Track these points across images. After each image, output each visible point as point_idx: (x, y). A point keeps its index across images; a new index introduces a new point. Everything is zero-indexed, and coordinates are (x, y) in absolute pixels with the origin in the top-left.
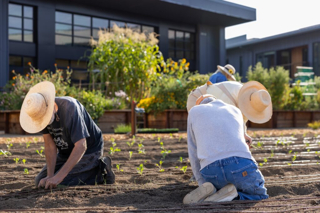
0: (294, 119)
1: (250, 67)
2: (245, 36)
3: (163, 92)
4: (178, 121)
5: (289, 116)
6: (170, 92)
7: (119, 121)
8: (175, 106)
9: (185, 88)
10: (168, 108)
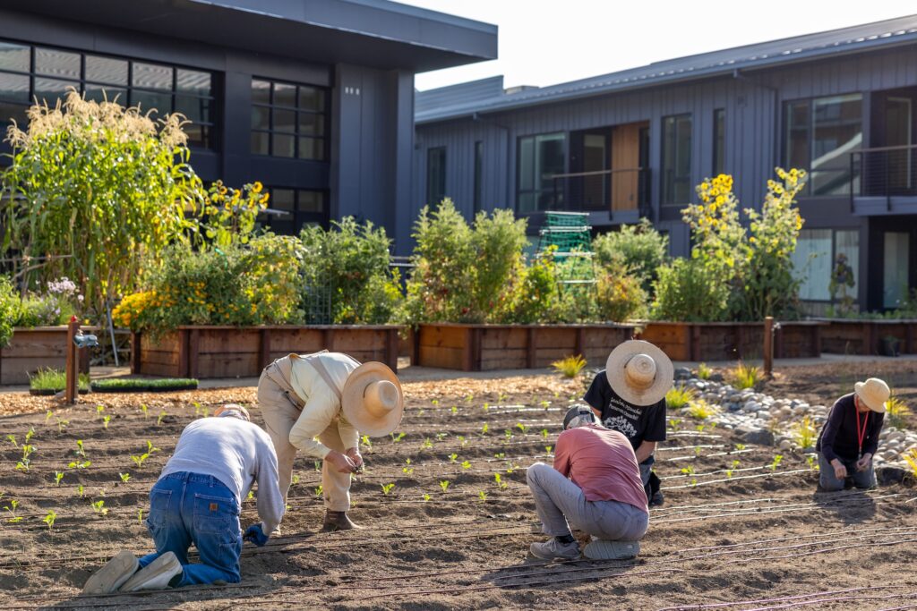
0: (528, 347)
1: (425, 210)
2: (500, 79)
3: (175, 281)
4: (211, 354)
5: (516, 340)
6: (195, 280)
7: (55, 354)
8: (207, 316)
9: (237, 270)
10: (188, 321)
